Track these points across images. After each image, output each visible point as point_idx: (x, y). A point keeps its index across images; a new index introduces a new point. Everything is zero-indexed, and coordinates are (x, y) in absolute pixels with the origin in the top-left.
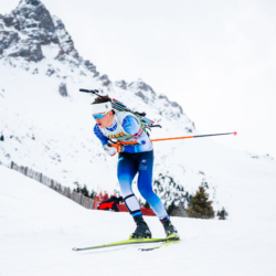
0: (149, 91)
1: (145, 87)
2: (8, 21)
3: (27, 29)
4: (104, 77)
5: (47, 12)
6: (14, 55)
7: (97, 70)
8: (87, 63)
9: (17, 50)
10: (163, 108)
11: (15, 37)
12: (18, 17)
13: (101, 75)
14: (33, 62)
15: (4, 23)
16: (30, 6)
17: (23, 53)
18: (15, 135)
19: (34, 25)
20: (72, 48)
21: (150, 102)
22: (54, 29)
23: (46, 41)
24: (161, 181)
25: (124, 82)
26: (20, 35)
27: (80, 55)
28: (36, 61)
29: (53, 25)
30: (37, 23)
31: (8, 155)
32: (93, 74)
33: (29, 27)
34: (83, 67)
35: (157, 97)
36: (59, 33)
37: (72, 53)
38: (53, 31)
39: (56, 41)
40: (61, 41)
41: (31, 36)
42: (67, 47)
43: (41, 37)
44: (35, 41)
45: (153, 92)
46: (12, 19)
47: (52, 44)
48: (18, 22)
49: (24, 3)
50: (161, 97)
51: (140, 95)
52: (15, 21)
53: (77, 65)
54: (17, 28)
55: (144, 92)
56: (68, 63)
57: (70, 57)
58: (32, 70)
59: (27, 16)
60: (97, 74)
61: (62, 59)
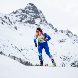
0: (71, 33)
1: (69, 32)
2: (23, 11)
3: (30, 14)
4: (55, 29)
5: (36, 8)
6: (26, 22)
7: (53, 27)
8: (50, 25)
9: (27, 21)
10: (75, 39)
11: (26, 16)
12: (27, 10)
13: (54, 28)
14: (32, 24)
15: (22, 12)
16: (30, 6)
17: (28, 22)
18: (26, 48)
19: (32, 12)
20: (45, 20)
21: (71, 37)
22: (38, 13)
23: (36, 17)
24: (75, 63)
25: (62, 30)
26: (28, 16)
27: (47, 22)
28: (33, 24)
29: (38, 12)
30: (33, 11)
31: (24, 55)
32: (52, 28)
33: (30, 13)
34: (48, 26)
35: (73, 35)
36: (40, 15)
37: (45, 21)
38: (38, 14)
39: (39, 17)
40: (41, 17)
41: (31, 16)
42: (43, 19)
43: (34, 16)
44: (32, 17)
45: (72, 34)
46: (25, 10)
47: (38, 18)
48: (27, 11)
49: (29, 5)
50: (75, 35)
51: (68, 35)
52: (26, 11)
53: (47, 25)
54: (27, 13)
55: (69, 34)
56: (43, 25)
57: (44, 23)
58: (32, 27)
59: (30, 9)
60: (53, 28)
61: (42, 23)
